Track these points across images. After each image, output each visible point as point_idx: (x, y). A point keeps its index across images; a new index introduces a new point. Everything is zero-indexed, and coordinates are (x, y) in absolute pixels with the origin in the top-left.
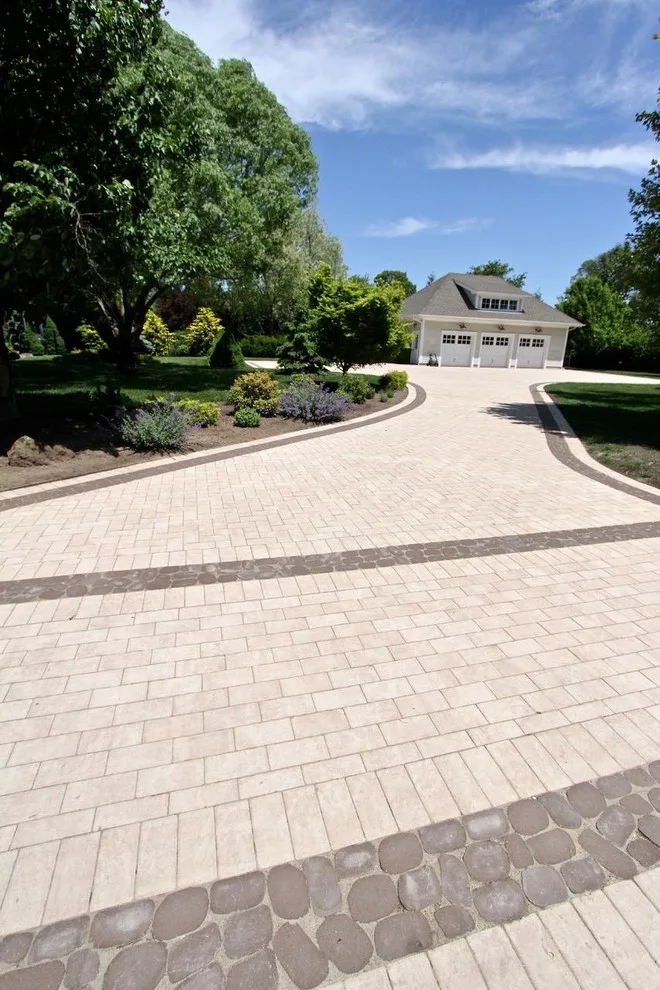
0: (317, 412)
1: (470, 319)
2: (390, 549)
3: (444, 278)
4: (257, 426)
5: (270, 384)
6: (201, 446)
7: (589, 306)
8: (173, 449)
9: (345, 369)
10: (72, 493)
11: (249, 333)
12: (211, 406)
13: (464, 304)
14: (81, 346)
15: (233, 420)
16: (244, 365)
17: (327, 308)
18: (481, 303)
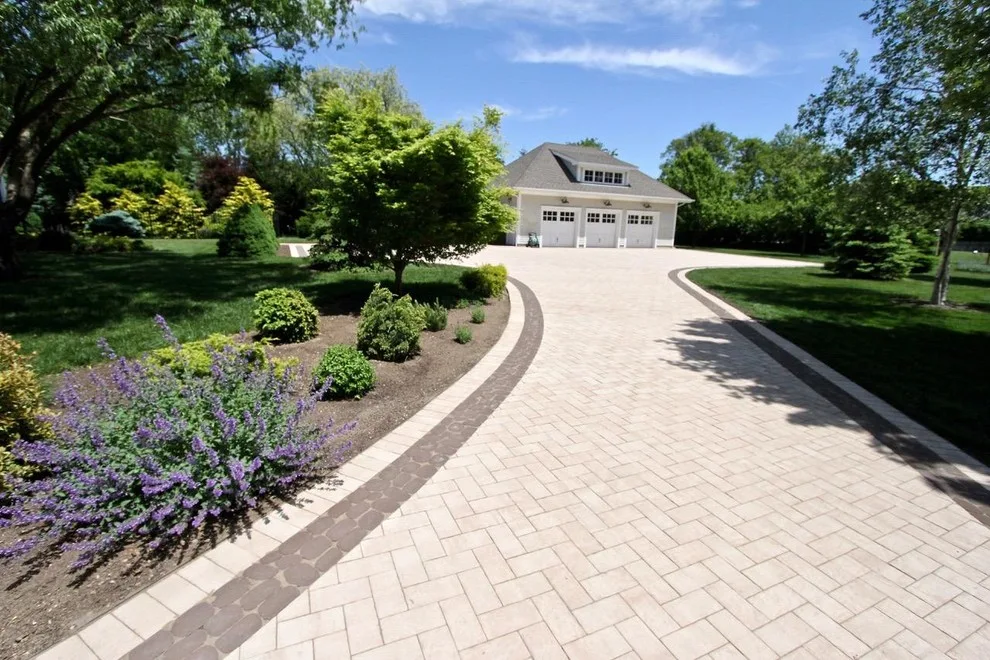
1: (572, 193)
3: (540, 148)
7: (695, 179)
13: (564, 176)
18: (584, 176)
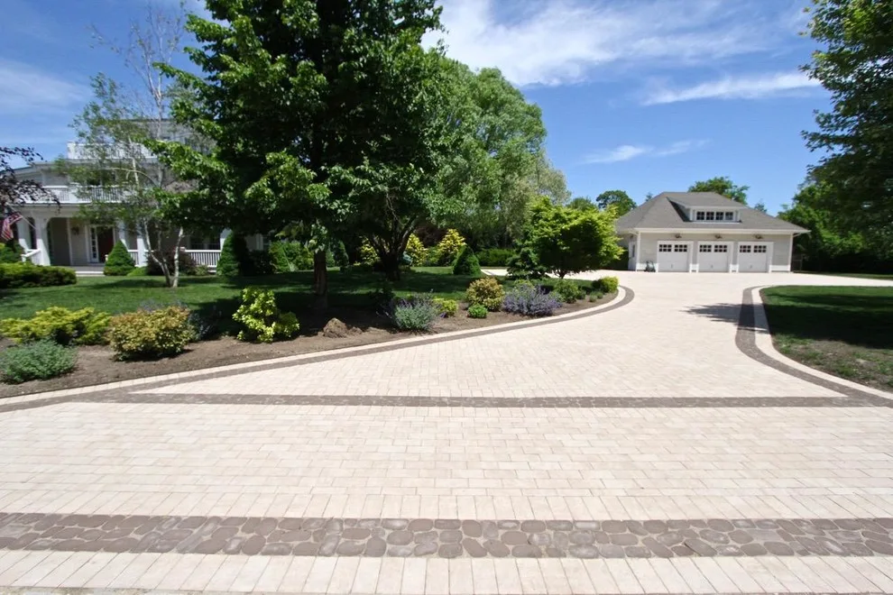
0: (532, 308)
1: (685, 230)
2: (567, 399)
3: (660, 196)
4: (485, 317)
5: (497, 287)
6: (442, 330)
8: (423, 331)
9: (562, 275)
10: (361, 354)
11: (487, 247)
12: (453, 303)
13: (679, 217)
14: (360, 260)
15: (467, 313)
16: (480, 273)
17: (545, 229)
18: (696, 216)
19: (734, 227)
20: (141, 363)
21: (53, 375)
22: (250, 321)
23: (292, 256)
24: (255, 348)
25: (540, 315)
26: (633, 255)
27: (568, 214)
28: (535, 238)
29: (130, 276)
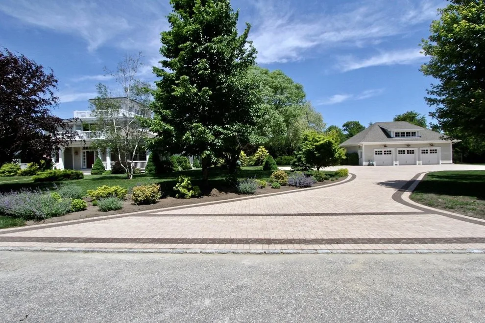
0: (301, 184)
1: (389, 142)
3: (375, 124)
4: (279, 188)
5: (284, 174)
6: (261, 193)
8: (252, 193)
9: (318, 169)
11: (281, 155)
12: (264, 182)
13: (385, 136)
15: (271, 186)
16: (277, 169)
17: (308, 146)
18: (395, 135)
19: (417, 140)
20: (144, 206)
21: (116, 209)
22: (181, 189)
23: (180, 162)
24: (184, 200)
25: (305, 187)
26: (361, 157)
27: (319, 138)
28: (304, 150)
29: (103, 175)
